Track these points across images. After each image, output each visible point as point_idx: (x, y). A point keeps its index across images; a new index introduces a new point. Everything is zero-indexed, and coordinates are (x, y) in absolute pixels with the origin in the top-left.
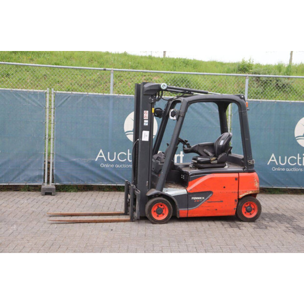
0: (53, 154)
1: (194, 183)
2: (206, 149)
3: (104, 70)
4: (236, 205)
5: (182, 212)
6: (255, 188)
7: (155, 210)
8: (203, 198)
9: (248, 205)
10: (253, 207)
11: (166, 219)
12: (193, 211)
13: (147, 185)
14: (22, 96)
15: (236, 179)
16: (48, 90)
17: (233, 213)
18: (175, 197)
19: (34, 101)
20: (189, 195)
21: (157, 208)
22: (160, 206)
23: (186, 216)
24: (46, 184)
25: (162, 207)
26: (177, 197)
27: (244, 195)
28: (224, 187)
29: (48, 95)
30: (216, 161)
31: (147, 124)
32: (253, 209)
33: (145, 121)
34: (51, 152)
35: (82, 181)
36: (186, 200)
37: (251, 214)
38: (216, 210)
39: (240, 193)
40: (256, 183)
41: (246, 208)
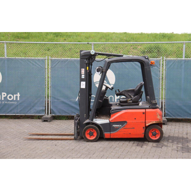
0: (50, 96)
1: (115, 115)
2: (130, 93)
3: (88, 44)
4: (144, 131)
6: (158, 119)
7: (88, 133)
8: (121, 126)
9: (154, 131)
10: (157, 132)
11: (95, 139)
12: (114, 134)
13: (85, 117)
14: (31, 61)
15: (143, 113)
16: (46, 58)
17: (142, 136)
18: (101, 124)
19: (38, 64)
20: (111, 123)
21: (89, 131)
22: (91, 131)
23: (109, 137)
24: (46, 115)
25: (93, 131)
26: (103, 125)
27: (149, 124)
28: (135, 119)
29: (46, 61)
30: (131, 101)
31: (84, 78)
32: (158, 134)
33: (82, 75)
34: (50, 95)
35: (68, 113)
36: (108, 126)
37: (156, 137)
38: (130, 134)
39: (146, 123)
40: (159, 116)
41: (152, 133)
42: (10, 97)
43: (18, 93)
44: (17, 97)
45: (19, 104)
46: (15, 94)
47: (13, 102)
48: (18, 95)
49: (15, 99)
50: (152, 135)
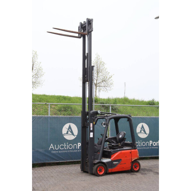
1: (114, 155)
2: (113, 140)
4: (131, 165)
5: (110, 170)
8: (118, 162)
10: (137, 165)
12: (114, 169)
13: (93, 158)
15: (130, 153)
18: (106, 163)
20: (112, 161)
21: (99, 168)
23: (111, 172)
28: (126, 157)
30: (121, 145)
31: (92, 130)
33: (91, 128)
35: (43, 161)
37: (137, 169)
38: (123, 168)
39: (132, 159)
50: (134, 167)
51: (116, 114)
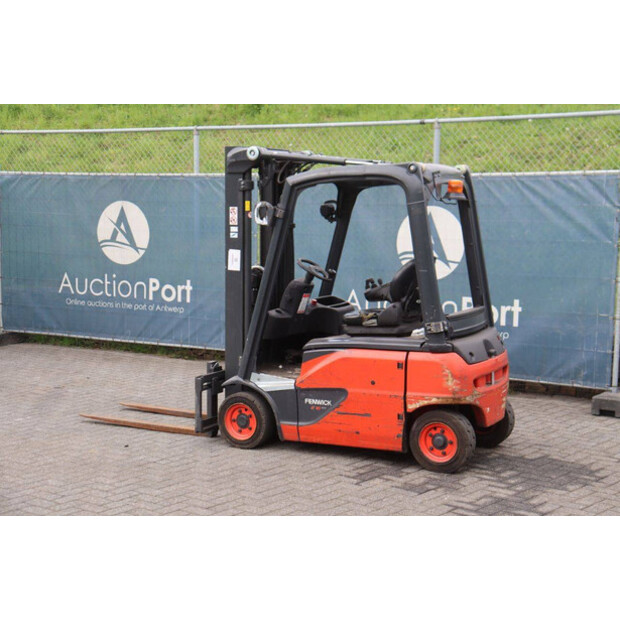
1: (316, 364)
4: (402, 428)
5: (288, 428)
6: (446, 390)
7: (235, 416)
8: (329, 403)
9: (439, 431)
10: (448, 437)
12: (308, 429)
13: (240, 364)
15: (399, 365)
17: (397, 446)
18: (270, 393)
20: (298, 393)
21: (237, 413)
22: (244, 412)
23: (296, 439)
25: (247, 413)
26: (277, 394)
27: (418, 406)
28: (373, 383)
33: (233, 229)
36: (292, 402)
37: (445, 454)
38: (358, 433)
39: (408, 400)
40: (450, 378)
41: (433, 437)
42: (169, 293)
43: (188, 282)
44: (184, 292)
45: (191, 314)
46: (181, 285)
47: (175, 309)
48: (189, 288)
49: (179, 300)
50: (431, 445)
51: (344, 164)
